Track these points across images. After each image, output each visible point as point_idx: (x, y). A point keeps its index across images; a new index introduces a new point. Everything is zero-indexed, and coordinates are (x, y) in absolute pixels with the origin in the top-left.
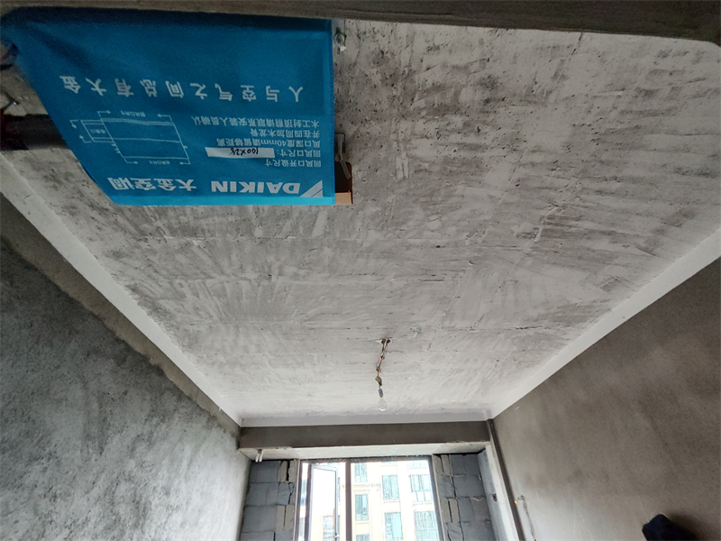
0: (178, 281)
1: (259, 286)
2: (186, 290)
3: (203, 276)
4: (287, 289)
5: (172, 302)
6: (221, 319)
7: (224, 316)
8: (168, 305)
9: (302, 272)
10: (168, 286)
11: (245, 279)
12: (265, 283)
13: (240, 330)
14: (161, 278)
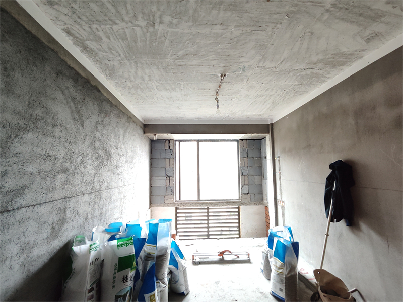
0: (94, 26)
1: (147, 32)
2: (101, 34)
3: (110, 22)
4: (165, 35)
5: (94, 43)
6: (126, 57)
7: (128, 55)
8: (92, 45)
9: (175, 21)
10: (89, 30)
11: (138, 26)
12: (151, 29)
13: (138, 65)
14: (84, 24)
